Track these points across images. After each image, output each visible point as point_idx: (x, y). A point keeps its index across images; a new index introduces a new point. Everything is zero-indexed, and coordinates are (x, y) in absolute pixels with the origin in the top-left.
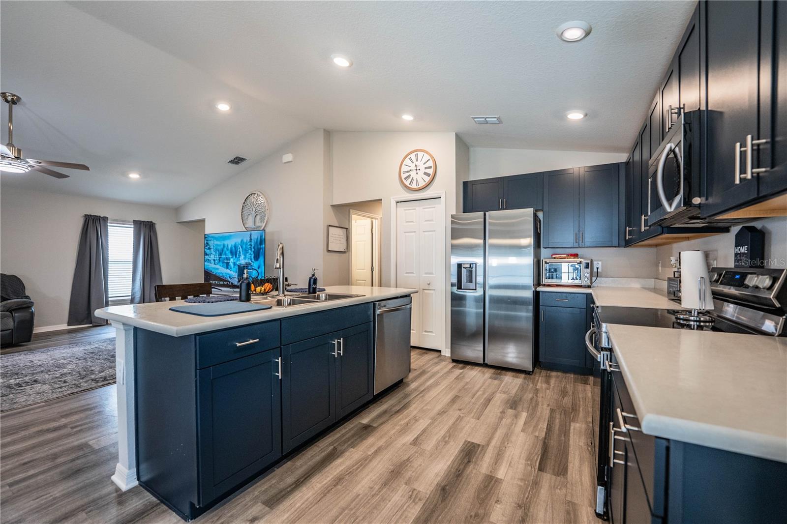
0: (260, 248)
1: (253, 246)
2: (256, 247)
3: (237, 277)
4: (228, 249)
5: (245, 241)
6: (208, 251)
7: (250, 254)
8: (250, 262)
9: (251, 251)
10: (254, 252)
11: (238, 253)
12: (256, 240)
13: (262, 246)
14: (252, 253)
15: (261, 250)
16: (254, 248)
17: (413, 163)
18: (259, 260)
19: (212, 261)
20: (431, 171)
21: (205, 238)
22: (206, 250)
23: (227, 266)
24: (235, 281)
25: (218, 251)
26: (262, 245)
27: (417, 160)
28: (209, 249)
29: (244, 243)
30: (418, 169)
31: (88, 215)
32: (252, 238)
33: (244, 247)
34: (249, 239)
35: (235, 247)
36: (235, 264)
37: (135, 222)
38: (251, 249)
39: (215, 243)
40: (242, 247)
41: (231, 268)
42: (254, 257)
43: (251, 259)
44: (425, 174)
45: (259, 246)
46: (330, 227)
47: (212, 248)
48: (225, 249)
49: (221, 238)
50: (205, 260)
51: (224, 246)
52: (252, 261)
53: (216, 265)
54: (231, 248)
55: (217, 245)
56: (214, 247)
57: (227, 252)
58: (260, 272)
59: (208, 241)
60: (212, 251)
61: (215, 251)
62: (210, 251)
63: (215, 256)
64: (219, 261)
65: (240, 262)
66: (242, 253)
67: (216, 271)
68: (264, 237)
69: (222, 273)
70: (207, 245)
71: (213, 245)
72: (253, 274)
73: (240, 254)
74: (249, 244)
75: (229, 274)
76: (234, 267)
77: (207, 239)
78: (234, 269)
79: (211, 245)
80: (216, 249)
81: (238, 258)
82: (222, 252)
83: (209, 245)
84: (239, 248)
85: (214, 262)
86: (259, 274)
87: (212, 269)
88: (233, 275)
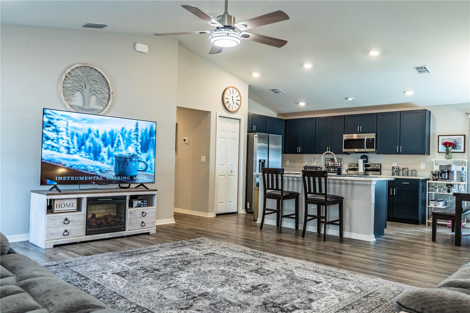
0: (150, 140)
1: (140, 136)
2: (144, 139)
3: (113, 169)
4: (97, 136)
5: (128, 129)
7: (136, 145)
8: (136, 153)
9: (137, 141)
10: (141, 143)
11: (116, 141)
12: (144, 131)
13: (152, 138)
14: (139, 144)
15: (151, 142)
16: (141, 138)
18: (149, 152)
19: (62, 149)
21: (44, 114)
22: (44, 131)
23: (96, 156)
24: (111, 175)
25: (77, 135)
26: (153, 136)
29: (126, 132)
30: (233, 99)
32: (139, 128)
33: (127, 136)
34: (134, 128)
35: (111, 133)
36: (110, 155)
38: (137, 140)
39: (69, 124)
40: (122, 135)
41: (103, 159)
42: (141, 149)
43: (137, 151)
45: (149, 138)
47: (62, 131)
48: (92, 135)
49: (84, 119)
50: (44, 146)
51: (90, 131)
52: (138, 153)
53: (72, 154)
54: (103, 135)
55: (75, 128)
56: (67, 129)
57: (96, 139)
58: (149, 165)
59: (52, 119)
60: (62, 135)
61: (69, 135)
62: (58, 135)
63: (70, 143)
64: (78, 150)
65: (120, 153)
66: (122, 142)
67: (72, 163)
68: (154, 129)
69: (84, 166)
70: (49, 125)
71: (66, 126)
72: (140, 167)
73: (119, 144)
74: (134, 133)
75: (98, 167)
76: (109, 158)
77: (49, 116)
78: (110, 161)
79: (60, 126)
80: (72, 134)
81: (116, 147)
82: (85, 138)
83: (55, 126)
84: (119, 137)
85: (66, 151)
86: (147, 167)
87: (61, 161)
88: (107, 167)
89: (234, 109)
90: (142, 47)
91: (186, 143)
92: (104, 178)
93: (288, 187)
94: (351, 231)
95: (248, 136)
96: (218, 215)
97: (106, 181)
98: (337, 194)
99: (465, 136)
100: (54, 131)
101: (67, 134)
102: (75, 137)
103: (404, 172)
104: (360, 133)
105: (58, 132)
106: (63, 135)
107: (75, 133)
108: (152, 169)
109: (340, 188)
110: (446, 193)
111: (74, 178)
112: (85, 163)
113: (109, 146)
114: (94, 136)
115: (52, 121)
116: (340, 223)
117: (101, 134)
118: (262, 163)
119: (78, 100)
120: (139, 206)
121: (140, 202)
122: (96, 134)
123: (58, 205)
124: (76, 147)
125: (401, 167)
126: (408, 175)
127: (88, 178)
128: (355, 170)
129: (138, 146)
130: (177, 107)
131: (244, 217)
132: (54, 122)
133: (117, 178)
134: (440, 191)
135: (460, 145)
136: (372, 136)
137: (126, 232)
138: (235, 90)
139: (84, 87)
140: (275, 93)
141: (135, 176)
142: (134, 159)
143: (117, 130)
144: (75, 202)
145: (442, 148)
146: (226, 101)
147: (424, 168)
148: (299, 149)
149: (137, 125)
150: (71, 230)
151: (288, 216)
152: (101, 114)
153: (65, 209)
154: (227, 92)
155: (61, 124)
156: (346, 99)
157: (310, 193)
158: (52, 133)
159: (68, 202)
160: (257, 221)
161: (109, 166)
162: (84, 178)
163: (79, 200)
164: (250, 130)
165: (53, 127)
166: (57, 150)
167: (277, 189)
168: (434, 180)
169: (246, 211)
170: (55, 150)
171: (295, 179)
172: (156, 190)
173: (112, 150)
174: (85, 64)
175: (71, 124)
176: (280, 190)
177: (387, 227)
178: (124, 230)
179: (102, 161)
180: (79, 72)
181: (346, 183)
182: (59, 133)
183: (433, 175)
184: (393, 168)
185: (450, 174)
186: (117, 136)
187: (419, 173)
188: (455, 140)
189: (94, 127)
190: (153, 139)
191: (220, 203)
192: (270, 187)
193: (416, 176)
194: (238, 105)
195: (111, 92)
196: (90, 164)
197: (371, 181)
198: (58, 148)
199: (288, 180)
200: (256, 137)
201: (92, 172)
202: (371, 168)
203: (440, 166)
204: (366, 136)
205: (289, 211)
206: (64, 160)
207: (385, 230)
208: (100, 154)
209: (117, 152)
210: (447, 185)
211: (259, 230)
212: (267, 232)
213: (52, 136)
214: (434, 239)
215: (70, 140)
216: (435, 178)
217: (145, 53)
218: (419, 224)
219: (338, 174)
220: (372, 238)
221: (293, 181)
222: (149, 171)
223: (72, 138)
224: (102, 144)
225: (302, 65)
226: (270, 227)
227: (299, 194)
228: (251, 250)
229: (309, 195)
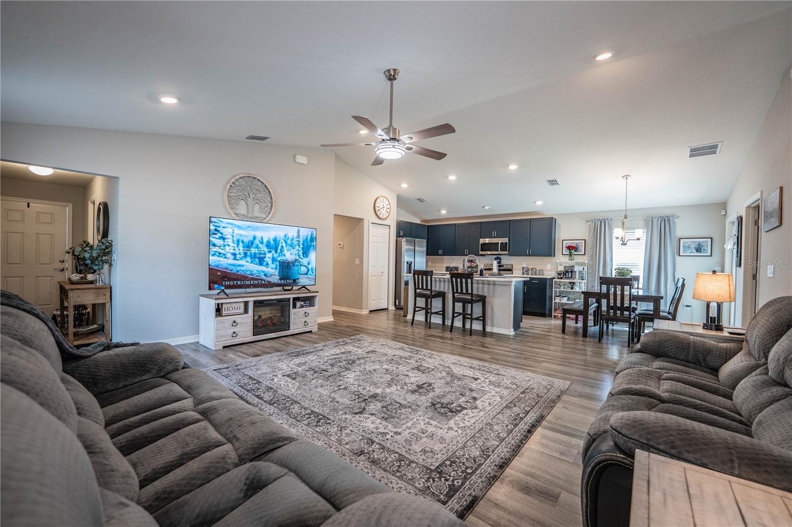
0: (311, 246)
1: (302, 242)
2: (305, 244)
3: (277, 273)
4: (262, 243)
5: (290, 236)
7: (298, 250)
8: (298, 258)
9: (299, 247)
10: (302, 248)
11: (280, 247)
12: (305, 238)
13: (312, 244)
14: (300, 249)
16: (303, 244)
18: (310, 256)
19: (229, 255)
21: (210, 222)
22: (211, 239)
23: (261, 261)
24: (275, 279)
25: (243, 242)
26: (313, 242)
29: (288, 238)
32: (301, 234)
33: (289, 242)
34: (296, 235)
35: (275, 240)
36: (274, 260)
38: (299, 245)
39: (235, 232)
40: (285, 242)
41: (267, 264)
42: (303, 254)
43: (299, 256)
45: (309, 244)
47: (228, 239)
48: (257, 242)
49: (249, 227)
50: (212, 253)
51: (255, 238)
52: (300, 258)
53: (238, 260)
54: (267, 241)
55: (241, 235)
56: (233, 237)
57: (261, 246)
58: (310, 268)
59: (219, 227)
60: (228, 242)
61: (235, 242)
62: (224, 241)
63: (236, 249)
64: (243, 256)
65: (283, 258)
66: (285, 248)
67: (239, 268)
68: (315, 236)
69: (250, 271)
70: (216, 232)
71: (232, 234)
72: (302, 270)
73: (283, 250)
74: (296, 240)
75: (263, 272)
76: (273, 263)
77: (216, 224)
78: (274, 266)
79: (226, 233)
80: (238, 241)
81: (279, 253)
82: (250, 244)
83: (222, 234)
84: (282, 243)
85: (233, 257)
86: (308, 271)
87: (228, 266)
88: (271, 272)
89: (385, 217)
90: (301, 159)
91: (341, 247)
92: (269, 282)
93: (435, 287)
94: (493, 326)
95: (396, 240)
96: (370, 311)
97: (271, 285)
98: (480, 293)
99: (585, 240)
100: (220, 238)
101: (233, 241)
102: (241, 244)
103: (533, 272)
104: (494, 237)
105: (224, 239)
106: (230, 241)
107: (241, 240)
108: (313, 273)
109: (483, 288)
110: (570, 290)
111: (241, 283)
112: (251, 268)
113: (273, 252)
114: (259, 243)
115: (218, 229)
116: (483, 319)
117: (265, 241)
118: (410, 265)
119: (242, 208)
120: (302, 307)
121: (302, 303)
122: (261, 240)
123: (226, 308)
124: (242, 253)
125: (530, 267)
126: (536, 275)
127: (254, 282)
128: (490, 269)
129: (300, 251)
130: (334, 215)
131: (394, 313)
132: (220, 229)
133: (281, 281)
134: (564, 288)
135: (581, 248)
136: (506, 240)
137: (290, 331)
138: (385, 199)
139: (248, 196)
140: (421, 203)
141: (298, 279)
142: (296, 264)
143: (280, 237)
144: (242, 305)
145: (566, 252)
146: (377, 209)
147: (550, 268)
148: (441, 252)
149: (299, 231)
150: (239, 331)
151: (436, 313)
152: (264, 221)
153: (233, 312)
154: (378, 201)
155: (227, 232)
156: (483, 207)
157: (457, 292)
158: (219, 240)
159: (235, 305)
160: (406, 316)
161: (273, 271)
162: (250, 282)
163: (246, 303)
164: (398, 236)
165: (220, 235)
166: (224, 257)
167: (427, 289)
168: (558, 278)
169: (396, 308)
170: (222, 257)
171: (442, 280)
172: (318, 292)
173: (275, 255)
174: (248, 174)
175: (237, 231)
176: (429, 290)
177: (523, 320)
179: (267, 266)
180: (242, 182)
181: (489, 283)
182: (226, 240)
183: (558, 274)
184: (523, 268)
185: (573, 274)
186: (280, 242)
187: (545, 273)
188: (577, 244)
189: (259, 234)
190: (314, 245)
191: (373, 300)
192: (420, 287)
193: (543, 275)
194: (388, 212)
195: (273, 200)
196: (256, 269)
197: (511, 282)
198: (224, 254)
199: (436, 281)
200: (404, 241)
201: (258, 276)
202: (504, 268)
203: (565, 266)
204: (500, 241)
205: (436, 308)
206: (231, 266)
207: (521, 323)
208: (265, 259)
209: (280, 257)
210: (570, 283)
211: (411, 326)
212: (418, 328)
213: (218, 242)
214: (563, 332)
215: (236, 247)
216: (560, 277)
217: (304, 164)
218: (546, 317)
219: (480, 275)
220: (512, 332)
221: (440, 281)
222: (311, 275)
223: (238, 245)
224: (266, 250)
225: (447, 177)
226: (419, 323)
227: (445, 293)
228: (407, 346)
229: (456, 295)
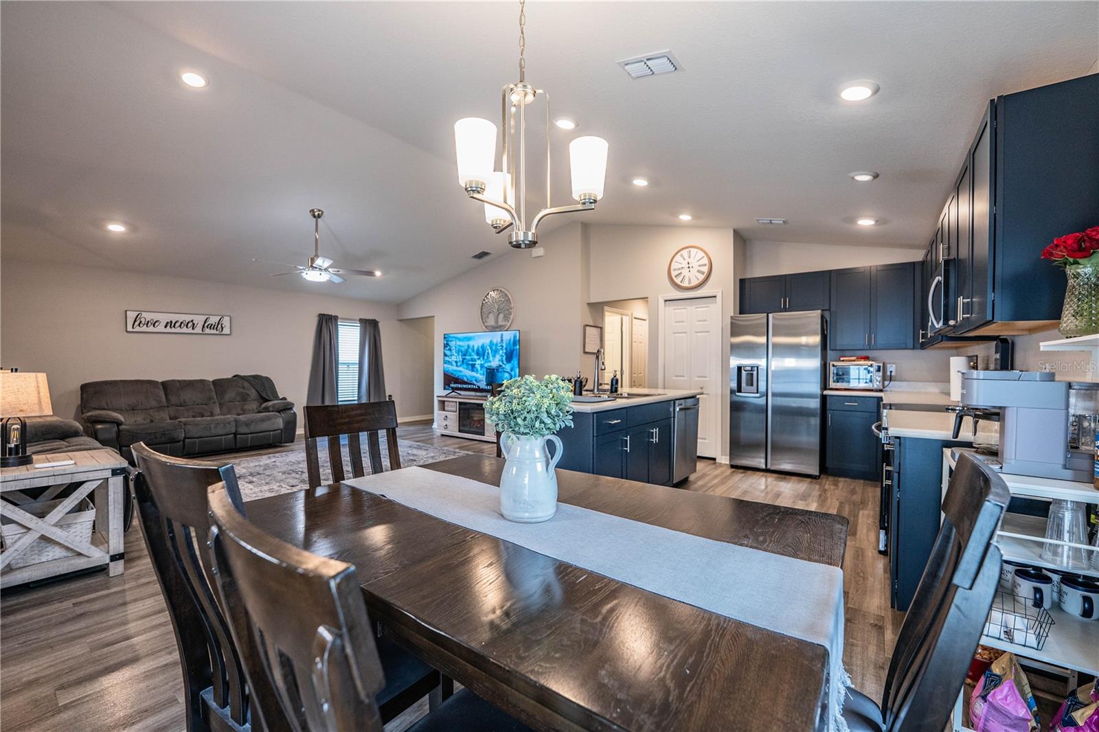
0: (514, 350)
1: (505, 347)
2: (508, 349)
3: (484, 379)
4: (473, 351)
5: (495, 342)
6: (448, 353)
7: (501, 356)
8: (501, 364)
9: (502, 352)
10: (506, 354)
11: (486, 354)
12: (508, 342)
13: (515, 348)
14: (504, 355)
15: (515, 352)
16: (506, 349)
17: (684, 259)
18: (512, 362)
19: (454, 363)
20: (705, 269)
21: (445, 338)
22: (445, 351)
23: (473, 368)
24: (483, 385)
25: (461, 352)
26: (516, 346)
27: (689, 257)
28: (450, 350)
29: (493, 344)
30: (690, 266)
31: (324, 315)
32: (504, 339)
33: (494, 348)
34: (499, 340)
35: (483, 347)
36: (482, 366)
37: (361, 321)
40: (491, 348)
41: (477, 371)
42: (506, 359)
43: (502, 362)
44: (699, 271)
45: (512, 348)
46: (587, 328)
47: (453, 349)
48: (470, 350)
49: (465, 338)
50: (445, 361)
51: (469, 346)
53: (458, 367)
55: (460, 346)
56: (456, 348)
57: (472, 354)
59: (449, 341)
62: (451, 352)
63: (458, 358)
64: (462, 363)
65: (489, 364)
67: (459, 374)
68: (518, 338)
69: (465, 376)
70: (447, 345)
72: (505, 377)
73: (489, 356)
74: (500, 345)
76: (481, 369)
78: (482, 372)
80: (459, 350)
81: (486, 359)
82: (466, 353)
83: (450, 346)
87: (453, 372)
88: (480, 378)
92: (479, 387)
97: (480, 390)
101: (456, 351)
111: (461, 386)
113: (481, 358)
117: (475, 349)
127: (468, 386)
130: (588, 304)
133: (487, 387)
138: (696, 251)
142: (500, 370)
143: (486, 343)
149: (502, 336)
150: (449, 425)
155: (452, 344)
159: (452, 404)
170: (450, 364)
173: (483, 362)
175: (458, 343)
178: (484, 435)
186: (487, 349)
189: (471, 344)
190: (517, 349)
206: (455, 372)
208: (475, 366)
217: (542, 256)
223: (459, 354)
224: (476, 357)
